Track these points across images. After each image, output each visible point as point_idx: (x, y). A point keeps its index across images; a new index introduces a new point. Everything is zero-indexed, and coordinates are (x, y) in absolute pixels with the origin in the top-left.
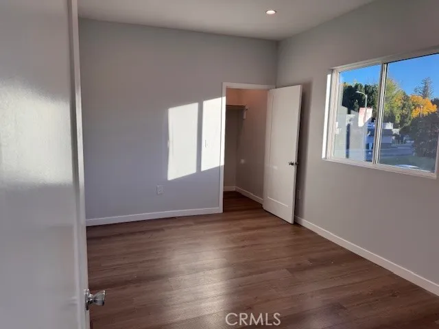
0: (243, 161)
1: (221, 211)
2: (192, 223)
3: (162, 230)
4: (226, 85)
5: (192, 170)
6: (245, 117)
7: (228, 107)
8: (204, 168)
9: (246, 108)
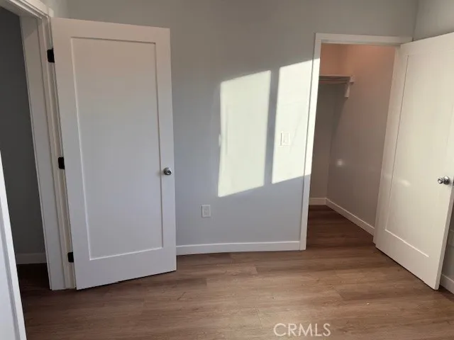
0: (340, 163)
1: (303, 247)
2: (253, 269)
3: (201, 281)
4: (321, 37)
5: (257, 181)
6: (347, 95)
7: (322, 80)
8: (276, 179)
9: (351, 81)
